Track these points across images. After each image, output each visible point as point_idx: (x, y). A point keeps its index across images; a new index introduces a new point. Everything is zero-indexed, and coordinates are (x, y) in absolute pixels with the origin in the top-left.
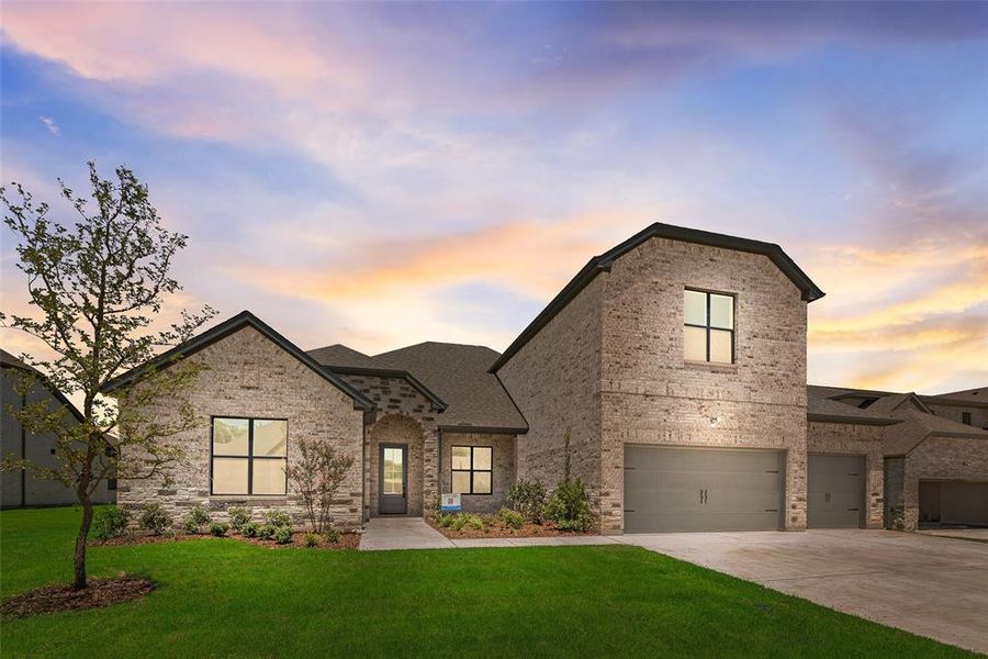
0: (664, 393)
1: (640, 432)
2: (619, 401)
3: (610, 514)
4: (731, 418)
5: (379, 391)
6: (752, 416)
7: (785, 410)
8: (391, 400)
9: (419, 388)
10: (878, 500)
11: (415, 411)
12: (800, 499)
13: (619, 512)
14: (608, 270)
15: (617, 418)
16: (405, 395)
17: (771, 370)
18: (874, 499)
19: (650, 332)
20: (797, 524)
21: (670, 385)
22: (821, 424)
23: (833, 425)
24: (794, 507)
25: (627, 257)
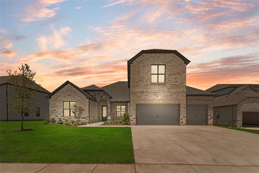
0: (146, 91)
1: (140, 101)
2: (135, 94)
3: (133, 120)
4: (164, 96)
5: (98, 94)
6: (170, 96)
7: (179, 94)
8: (101, 96)
9: (106, 93)
10: (211, 118)
11: (106, 98)
12: (184, 117)
13: (135, 120)
14: (132, 63)
15: (134, 98)
16: (103, 95)
17: (175, 83)
18: (210, 117)
19: (142, 77)
20: (183, 124)
21: (147, 89)
22: (193, 97)
23: (196, 97)
24: (182, 119)
25: (136, 59)
